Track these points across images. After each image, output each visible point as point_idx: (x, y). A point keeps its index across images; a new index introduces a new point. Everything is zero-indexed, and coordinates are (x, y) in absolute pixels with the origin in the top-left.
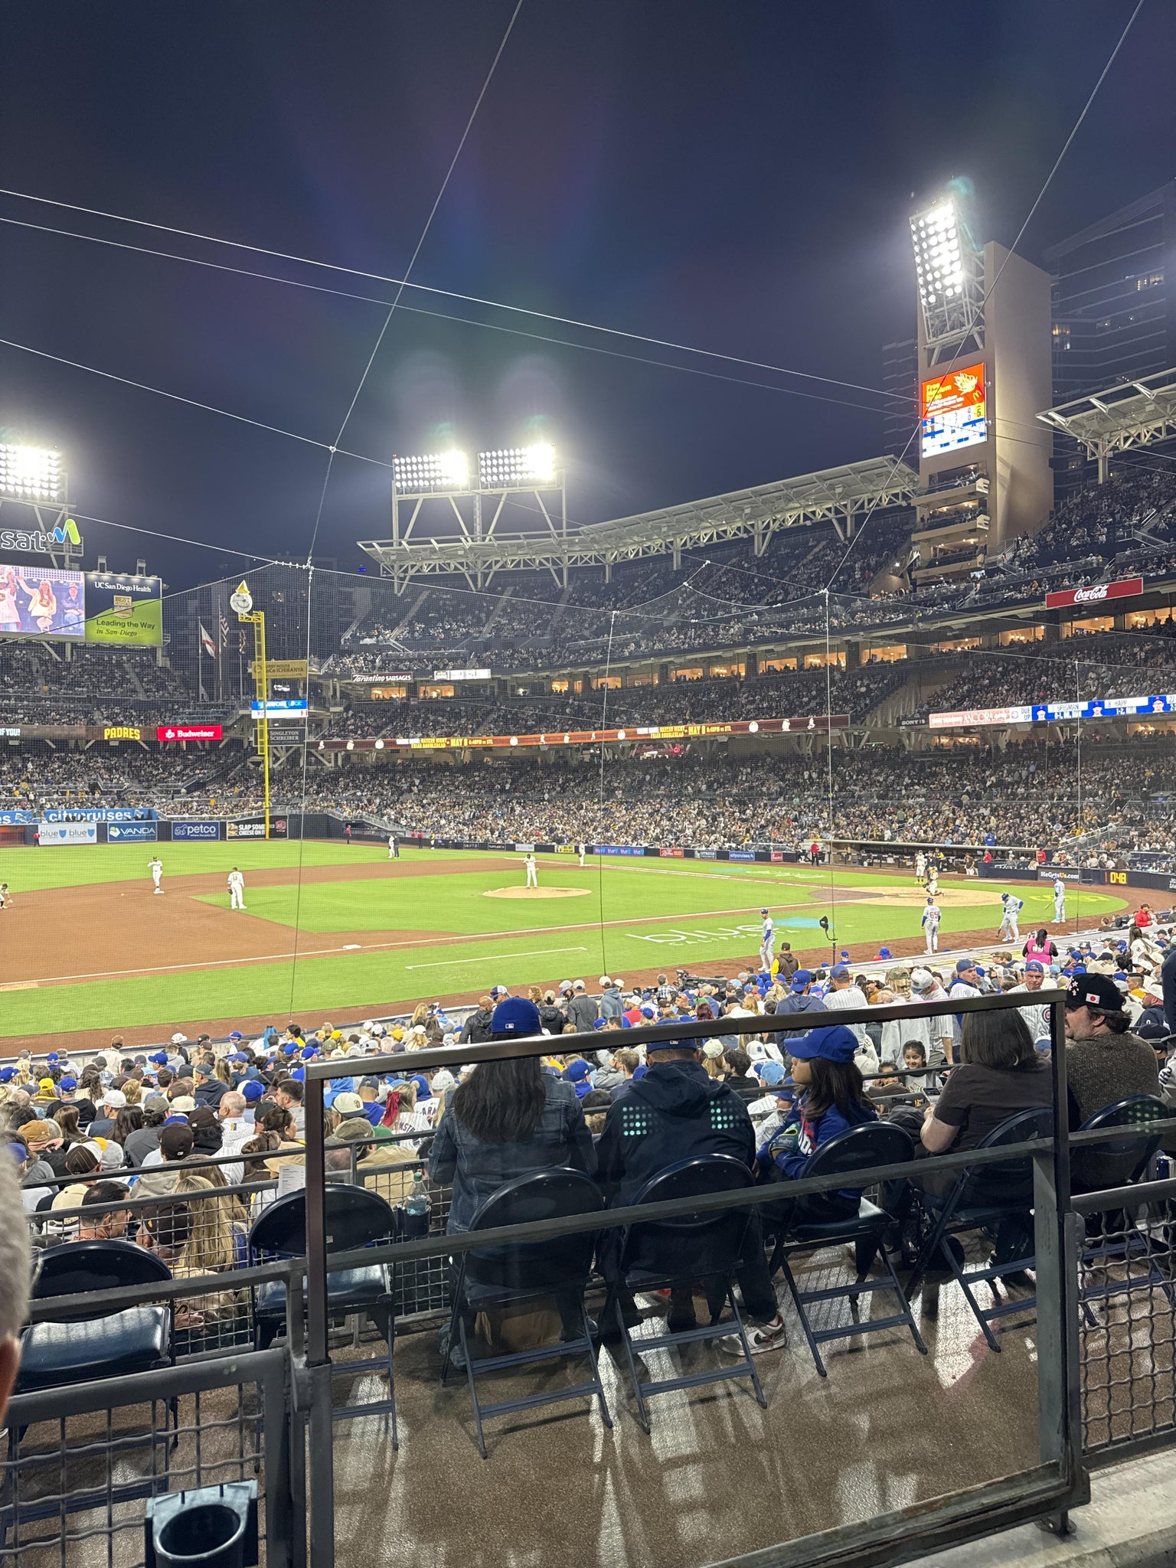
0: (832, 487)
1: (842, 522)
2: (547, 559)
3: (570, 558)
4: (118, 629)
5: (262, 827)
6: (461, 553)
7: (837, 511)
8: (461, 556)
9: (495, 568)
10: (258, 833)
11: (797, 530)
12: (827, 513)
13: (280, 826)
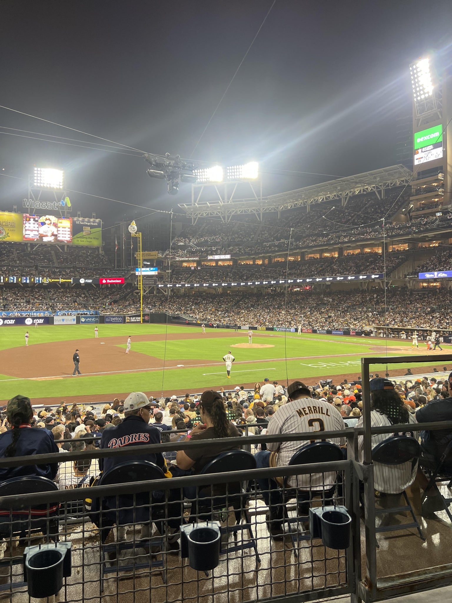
0: (375, 178)
1: (380, 192)
2: (254, 210)
3: (263, 209)
4: (85, 240)
5: (139, 318)
6: (219, 207)
7: (377, 188)
8: (219, 209)
9: (233, 214)
10: (138, 321)
11: (360, 196)
12: (373, 189)
13: (146, 318)
